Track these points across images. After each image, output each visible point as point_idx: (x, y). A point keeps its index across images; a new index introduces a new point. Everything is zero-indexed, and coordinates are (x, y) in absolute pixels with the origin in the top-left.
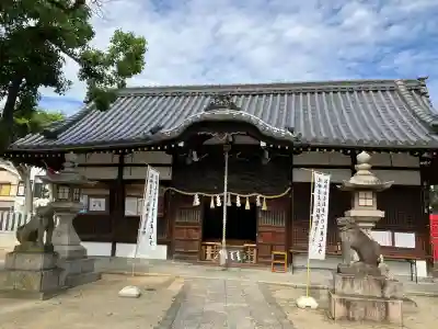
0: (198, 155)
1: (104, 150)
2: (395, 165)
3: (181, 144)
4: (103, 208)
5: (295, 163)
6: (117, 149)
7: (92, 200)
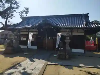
0: (42, 30)
2: (78, 31)
3: (38, 28)
4: (26, 40)
7: (24, 38)
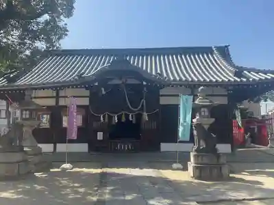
0: (105, 90)
1: (48, 88)
2: (214, 93)
3: (96, 84)
5: (161, 94)
6: (56, 87)
